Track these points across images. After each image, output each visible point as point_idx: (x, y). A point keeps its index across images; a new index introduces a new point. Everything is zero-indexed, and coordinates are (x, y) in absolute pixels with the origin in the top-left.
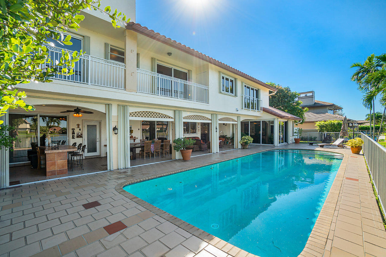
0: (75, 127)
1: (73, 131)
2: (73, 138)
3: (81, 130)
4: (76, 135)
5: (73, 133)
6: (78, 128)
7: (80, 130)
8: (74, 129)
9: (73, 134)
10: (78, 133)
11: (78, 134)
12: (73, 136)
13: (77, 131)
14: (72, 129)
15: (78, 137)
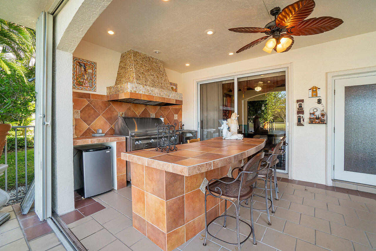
0: (306, 94)
1: (300, 106)
2: (300, 123)
3: (323, 102)
4: (306, 116)
5: (300, 111)
6: (312, 97)
7: (319, 101)
8: (302, 101)
9: (298, 113)
10: (312, 112)
11: (313, 114)
12: (299, 120)
13: (310, 106)
14: (298, 101)
15: (312, 121)
